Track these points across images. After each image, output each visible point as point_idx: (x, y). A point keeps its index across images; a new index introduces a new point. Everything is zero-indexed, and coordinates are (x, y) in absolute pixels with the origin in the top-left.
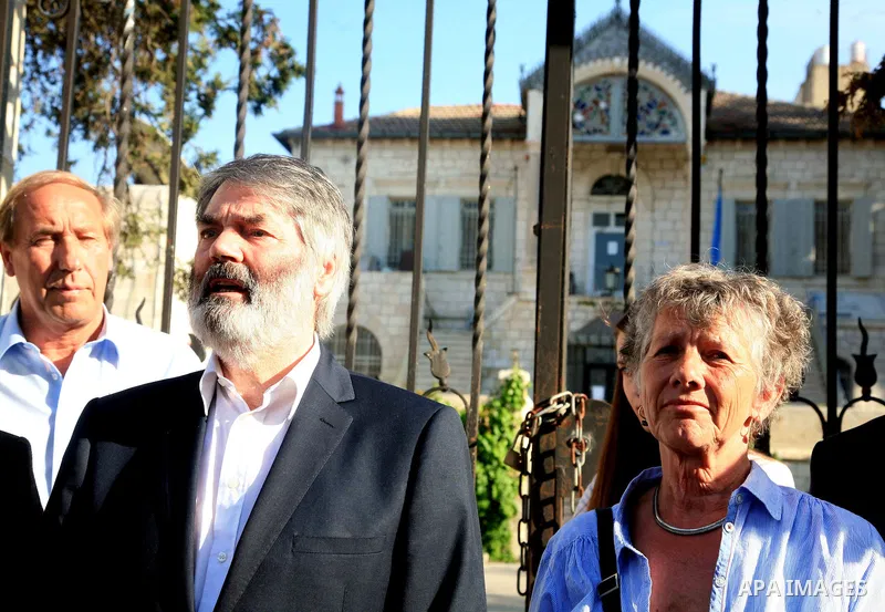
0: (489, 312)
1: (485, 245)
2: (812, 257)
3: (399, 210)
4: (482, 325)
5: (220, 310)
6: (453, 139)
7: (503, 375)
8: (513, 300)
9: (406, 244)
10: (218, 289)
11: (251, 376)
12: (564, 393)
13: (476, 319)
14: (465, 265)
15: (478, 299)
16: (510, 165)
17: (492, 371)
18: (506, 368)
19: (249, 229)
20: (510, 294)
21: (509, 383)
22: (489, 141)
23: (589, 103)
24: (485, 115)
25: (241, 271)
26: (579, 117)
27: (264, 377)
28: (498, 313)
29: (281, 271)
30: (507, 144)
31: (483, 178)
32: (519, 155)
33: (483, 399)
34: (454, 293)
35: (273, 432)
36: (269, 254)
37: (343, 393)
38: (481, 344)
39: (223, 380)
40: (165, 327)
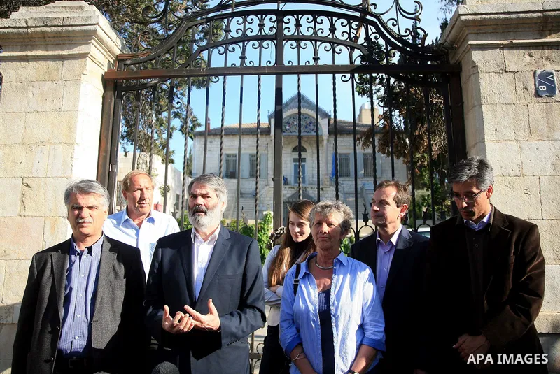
0: (260, 191)
1: (258, 167)
2: (363, 172)
3: (229, 158)
4: (258, 196)
5: (199, 218)
6: (246, 134)
7: (265, 213)
8: (268, 187)
9: (231, 170)
10: (197, 212)
11: (205, 234)
12: (282, 227)
13: (256, 194)
14: (251, 176)
15: (257, 188)
16: (266, 143)
17: (261, 211)
18: (265, 210)
19: (205, 196)
20: (266, 185)
21: (267, 215)
22: (259, 136)
23: (291, 122)
24: (258, 128)
25: (204, 208)
26: (288, 127)
27: (208, 233)
28: (263, 192)
29: (214, 206)
30: (265, 136)
31: (257, 147)
32: (268, 139)
33: (259, 221)
34: (248, 185)
35: (211, 247)
36: (210, 202)
37: (227, 236)
38: (258, 202)
39: (197, 234)
40: (164, 211)
